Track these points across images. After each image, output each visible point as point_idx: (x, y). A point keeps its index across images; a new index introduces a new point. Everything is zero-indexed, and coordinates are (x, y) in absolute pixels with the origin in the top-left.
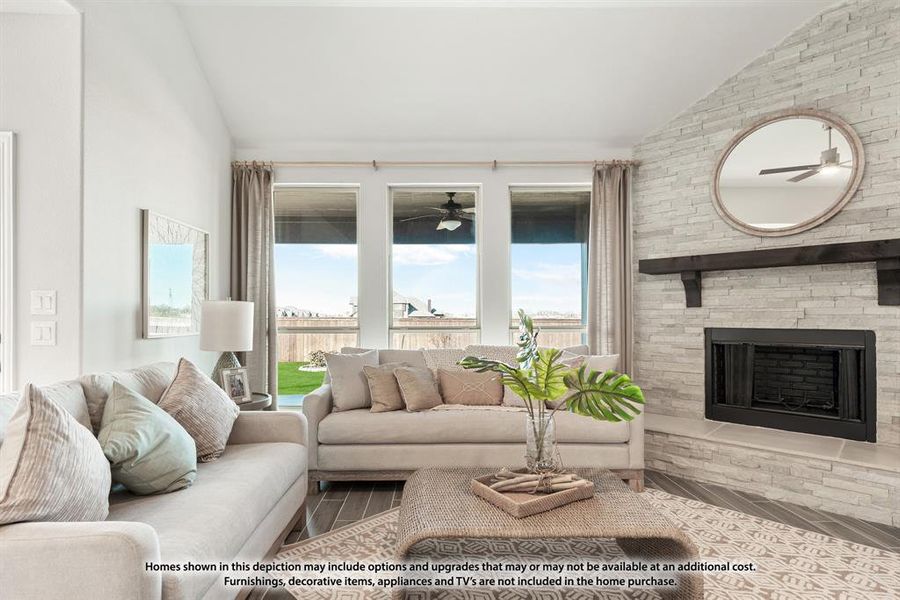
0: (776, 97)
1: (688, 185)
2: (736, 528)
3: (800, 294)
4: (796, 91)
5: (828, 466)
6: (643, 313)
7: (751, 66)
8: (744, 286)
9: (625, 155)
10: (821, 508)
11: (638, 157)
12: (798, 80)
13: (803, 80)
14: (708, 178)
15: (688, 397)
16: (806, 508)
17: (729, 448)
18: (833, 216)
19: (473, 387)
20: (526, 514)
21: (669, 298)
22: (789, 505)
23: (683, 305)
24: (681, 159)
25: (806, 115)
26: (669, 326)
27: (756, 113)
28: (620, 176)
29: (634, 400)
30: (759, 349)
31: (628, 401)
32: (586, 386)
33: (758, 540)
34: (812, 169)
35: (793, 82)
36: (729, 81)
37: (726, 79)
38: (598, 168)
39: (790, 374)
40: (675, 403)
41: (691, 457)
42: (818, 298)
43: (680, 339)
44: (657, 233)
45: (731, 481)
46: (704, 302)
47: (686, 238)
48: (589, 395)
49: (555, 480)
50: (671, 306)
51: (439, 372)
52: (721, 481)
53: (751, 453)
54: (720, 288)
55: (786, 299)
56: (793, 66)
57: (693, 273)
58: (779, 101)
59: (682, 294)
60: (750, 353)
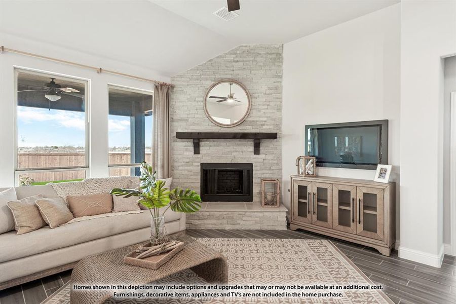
0: (226, 73)
1: (195, 101)
2: (223, 245)
3: (233, 150)
4: (232, 72)
5: (244, 213)
6: (176, 156)
7: (218, 57)
8: (215, 146)
9: (168, 81)
10: (242, 229)
11: (174, 83)
13: (234, 69)
14: (201, 99)
16: (238, 230)
17: (212, 213)
18: (242, 122)
19: (95, 204)
20: (160, 266)
21: (187, 150)
22: (233, 230)
23: (193, 153)
24: (192, 88)
26: (187, 162)
27: (219, 77)
28: (166, 90)
29: (198, 201)
30: (219, 171)
31: (196, 202)
32: (180, 198)
33: (231, 247)
34: (225, 99)
35: (231, 68)
36: (210, 61)
37: (209, 59)
38: (157, 84)
39: (227, 179)
41: (199, 219)
42: (238, 151)
43: (191, 168)
44: (182, 120)
45: (214, 226)
46: (201, 152)
47: (194, 124)
48: (181, 202)
49: (168, 246)
50: (188, 153)
51: (68, 198)
52: (210, 227)
53: (221, 213)
54: (206, 146)
55: (228, 152)
56: (231, 63)
57: (197, 139)
58: (227, 74)
59: (192, 149)
60: (217, 172)
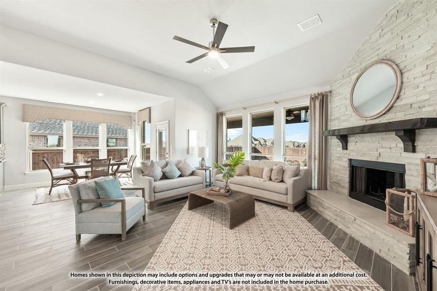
0: (371, 56)
3: (378, 145)
4: (379, 52)
6: (332, 151)
7: (364, 44)
8: (360, 141)
12: (379, 47)
15: (343, 187)
21: (337, 146)
23: (341, 149)
25: (380, 63)
26: (338, 157)
27: (365, 64)
35: (377, 48)
37: (356, 51)
38: (312, 97)
40: (340, 189)
42: (384, 148)
43: (341, 163)
44: (336, 119)
46: (348, 148)
47: (344, 121)
50: (338, 149)
54: (353, 142)
55: (374, 148)
56: (377, 40)
57: (344, 138)
58: (372, 58)
59: (340, 145)
